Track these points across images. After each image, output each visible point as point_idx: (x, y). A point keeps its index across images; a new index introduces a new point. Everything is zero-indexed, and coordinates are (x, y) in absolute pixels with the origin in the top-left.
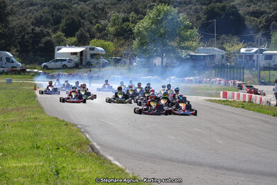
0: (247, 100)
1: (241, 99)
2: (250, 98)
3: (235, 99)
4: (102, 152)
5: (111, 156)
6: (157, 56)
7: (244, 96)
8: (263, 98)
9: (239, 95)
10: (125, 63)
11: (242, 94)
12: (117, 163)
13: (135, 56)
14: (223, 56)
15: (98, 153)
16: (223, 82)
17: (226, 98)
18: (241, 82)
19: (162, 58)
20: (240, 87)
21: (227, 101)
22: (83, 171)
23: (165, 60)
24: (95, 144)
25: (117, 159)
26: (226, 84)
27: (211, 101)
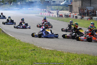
0: (48, 15)
1: (46, 15)
2: (49, 14)
3: (44, 15)
4: (6, 33)
5: (9, 34)
6: (19, 2)
7: (47, 14)
8: (53, 14)
9: (45, 14)
10: (9, 4)
11: (46, 13)
12: (11, 36)
13: (12, 2)
14: (39, 1)
15: (5, 33)
16: (40, 10)
17: (41, 15)
18: (46, 10)
19: (20, 2)
20: (46, 11)
21: (42, 16)
22: (2, 39)
23: (21, 3)
24: (3, 30)
25: (12, 35)
26: (41, 10)
27: (37, 16)
